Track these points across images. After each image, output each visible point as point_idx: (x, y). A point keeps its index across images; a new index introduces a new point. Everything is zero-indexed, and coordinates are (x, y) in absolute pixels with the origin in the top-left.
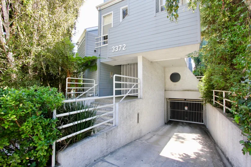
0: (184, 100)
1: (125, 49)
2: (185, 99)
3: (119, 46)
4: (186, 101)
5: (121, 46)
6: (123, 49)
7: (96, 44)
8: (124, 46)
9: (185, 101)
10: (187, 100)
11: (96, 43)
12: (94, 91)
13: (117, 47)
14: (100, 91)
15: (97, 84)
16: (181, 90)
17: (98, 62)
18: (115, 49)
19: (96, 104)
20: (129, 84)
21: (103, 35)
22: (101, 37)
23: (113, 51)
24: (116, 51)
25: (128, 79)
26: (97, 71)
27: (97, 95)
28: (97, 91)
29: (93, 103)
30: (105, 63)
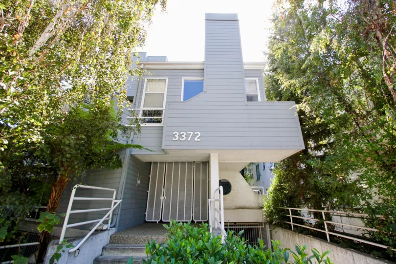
0: (233, 224)
1: (199, 140)
2: (235, 223)
3: (188, 133)
4: (236, 226)
5: (192, 133)
6: (196, 139)
7: (128, 119)
8: (198, 134)
9: (234, 226)
10: (237, 224)
11: (128, 117)
12: (111, 216)
13: (183, 134)
14: (121, 215)
15: (121, 200)
16: (233, 208)
17: (128, 153)
18: (180, 136)
19: (118, 248)
20: (164, 198)
21: (144, 107)
22: (139, 109)
23: (174, 139)
24: (181, 139)
25: (164, 188)
26: (122, 170)
27: (114, 227)
28: (116, 214)
29: (109, 248)
30: (137, 156)
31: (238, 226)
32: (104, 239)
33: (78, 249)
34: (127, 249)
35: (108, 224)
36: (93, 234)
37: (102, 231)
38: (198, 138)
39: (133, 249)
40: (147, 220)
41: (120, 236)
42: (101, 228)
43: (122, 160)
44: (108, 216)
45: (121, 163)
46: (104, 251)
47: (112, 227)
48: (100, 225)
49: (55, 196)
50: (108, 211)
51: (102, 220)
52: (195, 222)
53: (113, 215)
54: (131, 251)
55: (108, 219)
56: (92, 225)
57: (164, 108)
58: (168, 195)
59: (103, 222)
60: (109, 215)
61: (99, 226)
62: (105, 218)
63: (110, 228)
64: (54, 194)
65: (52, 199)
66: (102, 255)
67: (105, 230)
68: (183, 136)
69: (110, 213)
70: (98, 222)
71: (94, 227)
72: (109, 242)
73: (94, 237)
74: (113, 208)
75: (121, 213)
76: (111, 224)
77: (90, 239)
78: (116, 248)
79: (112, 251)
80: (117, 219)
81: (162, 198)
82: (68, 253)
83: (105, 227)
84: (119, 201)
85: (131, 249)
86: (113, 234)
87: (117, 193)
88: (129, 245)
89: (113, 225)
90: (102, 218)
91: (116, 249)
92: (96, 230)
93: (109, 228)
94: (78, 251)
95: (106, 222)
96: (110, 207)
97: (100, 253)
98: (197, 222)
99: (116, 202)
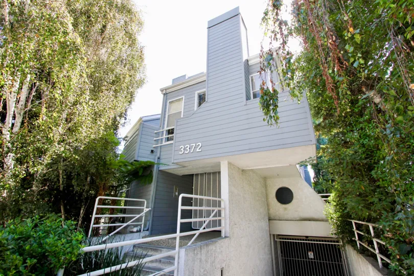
5: (194, 145)
6: (198, 150)
8: (199, 145)
11: (155, 139)
12: (143, 222)
13: (187, 147)
14: (153, 221)
15: (149, 209)
16: (298, 219)
17: (155, 169)
21: (167, 127)
22: (163, 130)
23: (180, 153)
24: (186, 152)
27: (148, 230)
28: (148, 220)
30: (167, 171)
31: (311, 240)
40: (193, 228)
46: (136, 248)
47: (146, 231)
53: (146, 221)
57: (175, 126)
68: (187, 149)
70: (122, 225)
76: (145, 227)
80: (149, 224)
87: (147, 203)
89: (146, 229)
90: (125, 223)
93: (142, 231)
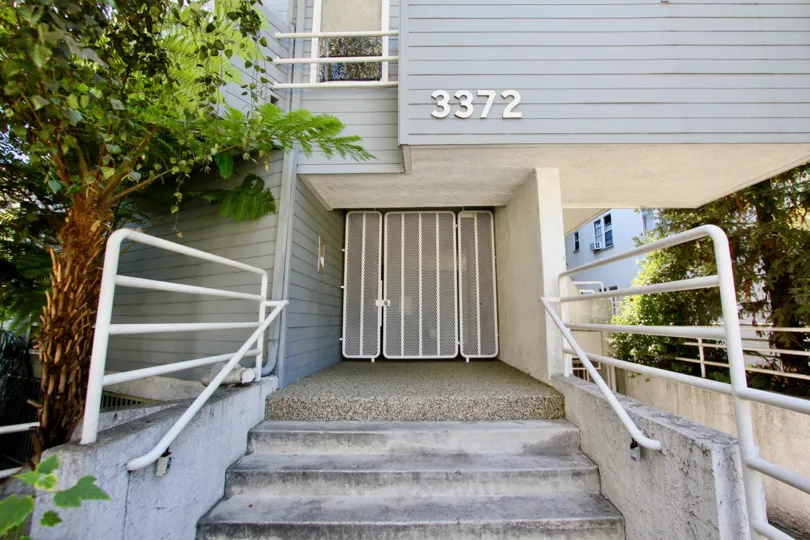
1: (519, 115)
3: (480, 93)
5: (492, 94)
6: (507, 113)
8: (511, 97)
11: (278, 60)
12: (260, 346)
13: (464, 97)
14: (288, 343)
15: (285, 302)
17: (290, 171)
18: (456, 102)
19: (295, 435)
20: (386, 303)
21: (323, 28)
22: (308, 34)
23: (436, 113)
24: (460, 113)
25: (382, 279)
26: (277, 219)
27: (272, 373)
28: (273, 341)
29: (267, 434)
32: (249, 407)
33: (166, 453)
34: (323, 436)
35: (253, 365)
36: (214, 398)
37: (240, 385)
38: (512, 111)
39: (338, 436)
40: (345, 356)
41: (296, 399)
42: (236, 377)
43: (274, 193)
44: (254, 346)
45: (272, 199)
46: (253, 441)
47: (269, 375)
48: (234, 370)
49: (63, 280)
50: (250, 331)
51: (236, 357)
52: (465, 359)
53: (267, 342)
54: (334, 441)
55: (253, 352)
56: (209, 370)
57: (385, 29)
58: (394, 296)
59: (239, 363)
60: (256, 343)
61: (229, 374)
62: (244, 350)
63: (263, 376)
64: (58, 274)
65: (55, 291)
66: (248, 453)
67: (247, 385)
68: (463, 103)
69: (258, 336)
70: (227, 362)
71: (214, 377)
72: (263, 415)
73: (217, 407)
74: (264, 323)
75: (288, 335)
76: (264, 365)
77: (205, 415)
78: (288, 435)
79: (278, 442)
80: (279, 352)
81: (379, 303)
82: (125, 473)
83: (248, 376)
84: (280, 305)
85: (332, 436)
86: (273, 394)
87: (270, 284)
88: (322, 423)
89: (269, 368)
90: (236, 350)
91: (290, 436)
92: (223, 385)
93: (259, 379)
94: (166, 459)
95: (248, 362)
96: (256, 319)
97: (243, 449)
98: (471, 359)
99: (271, 307)
